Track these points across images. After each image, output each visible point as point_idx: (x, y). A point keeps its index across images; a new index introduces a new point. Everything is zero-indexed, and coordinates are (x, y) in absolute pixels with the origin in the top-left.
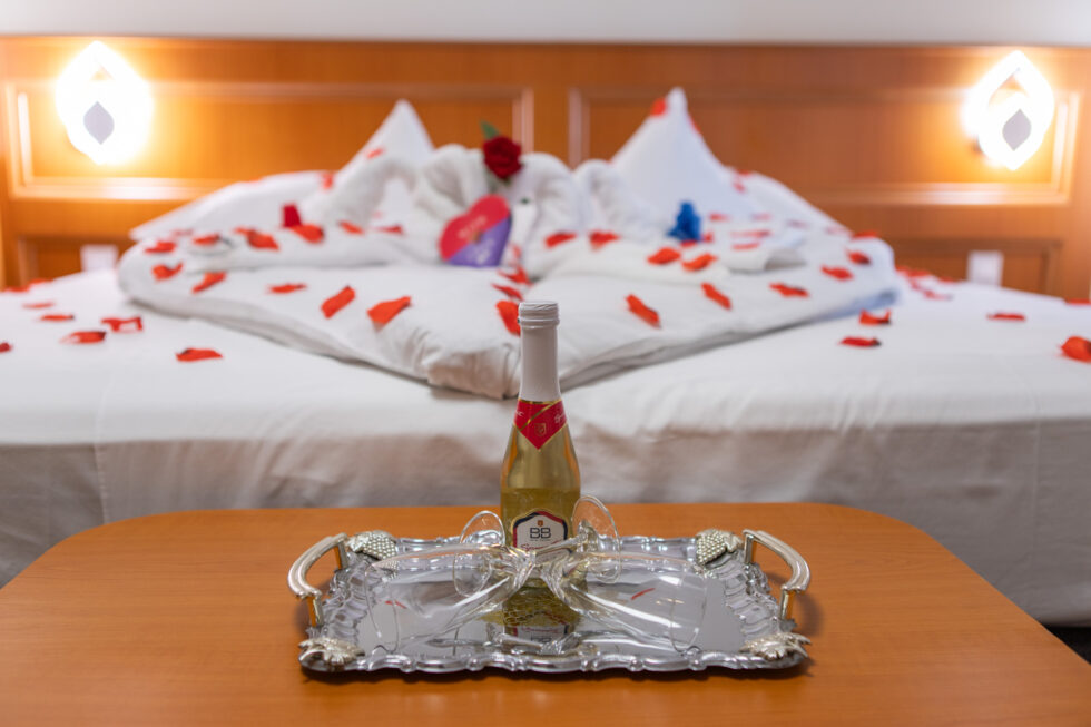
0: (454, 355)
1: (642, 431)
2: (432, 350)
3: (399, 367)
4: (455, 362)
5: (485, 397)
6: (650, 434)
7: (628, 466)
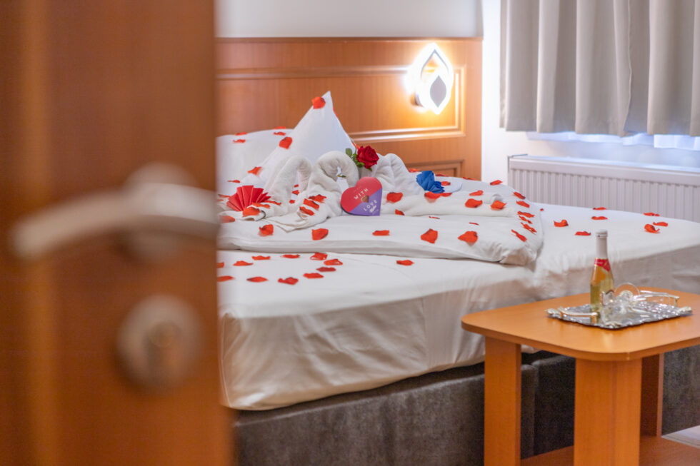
0: (514, 251)
1: (563, 271)
2: (506, 250)
3: (486, 258)
4: (514, 253)
5: (519, 265)
6: (565, 272)
7: (561, 285)
